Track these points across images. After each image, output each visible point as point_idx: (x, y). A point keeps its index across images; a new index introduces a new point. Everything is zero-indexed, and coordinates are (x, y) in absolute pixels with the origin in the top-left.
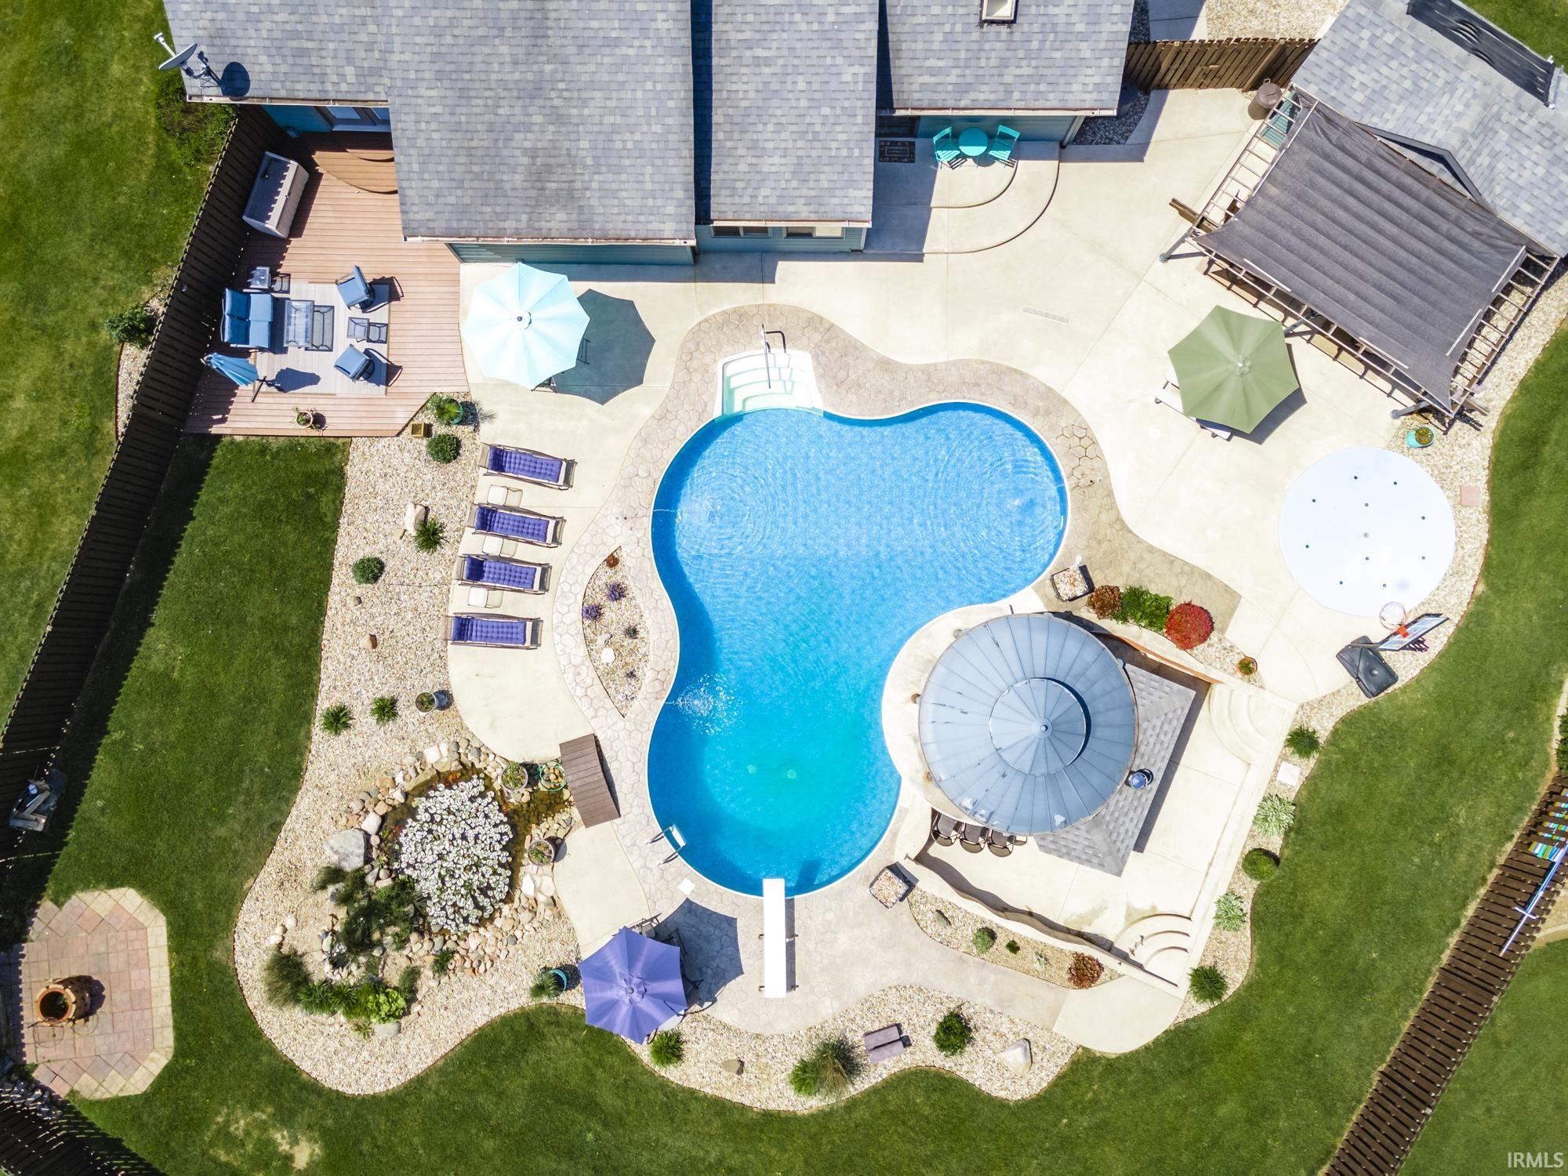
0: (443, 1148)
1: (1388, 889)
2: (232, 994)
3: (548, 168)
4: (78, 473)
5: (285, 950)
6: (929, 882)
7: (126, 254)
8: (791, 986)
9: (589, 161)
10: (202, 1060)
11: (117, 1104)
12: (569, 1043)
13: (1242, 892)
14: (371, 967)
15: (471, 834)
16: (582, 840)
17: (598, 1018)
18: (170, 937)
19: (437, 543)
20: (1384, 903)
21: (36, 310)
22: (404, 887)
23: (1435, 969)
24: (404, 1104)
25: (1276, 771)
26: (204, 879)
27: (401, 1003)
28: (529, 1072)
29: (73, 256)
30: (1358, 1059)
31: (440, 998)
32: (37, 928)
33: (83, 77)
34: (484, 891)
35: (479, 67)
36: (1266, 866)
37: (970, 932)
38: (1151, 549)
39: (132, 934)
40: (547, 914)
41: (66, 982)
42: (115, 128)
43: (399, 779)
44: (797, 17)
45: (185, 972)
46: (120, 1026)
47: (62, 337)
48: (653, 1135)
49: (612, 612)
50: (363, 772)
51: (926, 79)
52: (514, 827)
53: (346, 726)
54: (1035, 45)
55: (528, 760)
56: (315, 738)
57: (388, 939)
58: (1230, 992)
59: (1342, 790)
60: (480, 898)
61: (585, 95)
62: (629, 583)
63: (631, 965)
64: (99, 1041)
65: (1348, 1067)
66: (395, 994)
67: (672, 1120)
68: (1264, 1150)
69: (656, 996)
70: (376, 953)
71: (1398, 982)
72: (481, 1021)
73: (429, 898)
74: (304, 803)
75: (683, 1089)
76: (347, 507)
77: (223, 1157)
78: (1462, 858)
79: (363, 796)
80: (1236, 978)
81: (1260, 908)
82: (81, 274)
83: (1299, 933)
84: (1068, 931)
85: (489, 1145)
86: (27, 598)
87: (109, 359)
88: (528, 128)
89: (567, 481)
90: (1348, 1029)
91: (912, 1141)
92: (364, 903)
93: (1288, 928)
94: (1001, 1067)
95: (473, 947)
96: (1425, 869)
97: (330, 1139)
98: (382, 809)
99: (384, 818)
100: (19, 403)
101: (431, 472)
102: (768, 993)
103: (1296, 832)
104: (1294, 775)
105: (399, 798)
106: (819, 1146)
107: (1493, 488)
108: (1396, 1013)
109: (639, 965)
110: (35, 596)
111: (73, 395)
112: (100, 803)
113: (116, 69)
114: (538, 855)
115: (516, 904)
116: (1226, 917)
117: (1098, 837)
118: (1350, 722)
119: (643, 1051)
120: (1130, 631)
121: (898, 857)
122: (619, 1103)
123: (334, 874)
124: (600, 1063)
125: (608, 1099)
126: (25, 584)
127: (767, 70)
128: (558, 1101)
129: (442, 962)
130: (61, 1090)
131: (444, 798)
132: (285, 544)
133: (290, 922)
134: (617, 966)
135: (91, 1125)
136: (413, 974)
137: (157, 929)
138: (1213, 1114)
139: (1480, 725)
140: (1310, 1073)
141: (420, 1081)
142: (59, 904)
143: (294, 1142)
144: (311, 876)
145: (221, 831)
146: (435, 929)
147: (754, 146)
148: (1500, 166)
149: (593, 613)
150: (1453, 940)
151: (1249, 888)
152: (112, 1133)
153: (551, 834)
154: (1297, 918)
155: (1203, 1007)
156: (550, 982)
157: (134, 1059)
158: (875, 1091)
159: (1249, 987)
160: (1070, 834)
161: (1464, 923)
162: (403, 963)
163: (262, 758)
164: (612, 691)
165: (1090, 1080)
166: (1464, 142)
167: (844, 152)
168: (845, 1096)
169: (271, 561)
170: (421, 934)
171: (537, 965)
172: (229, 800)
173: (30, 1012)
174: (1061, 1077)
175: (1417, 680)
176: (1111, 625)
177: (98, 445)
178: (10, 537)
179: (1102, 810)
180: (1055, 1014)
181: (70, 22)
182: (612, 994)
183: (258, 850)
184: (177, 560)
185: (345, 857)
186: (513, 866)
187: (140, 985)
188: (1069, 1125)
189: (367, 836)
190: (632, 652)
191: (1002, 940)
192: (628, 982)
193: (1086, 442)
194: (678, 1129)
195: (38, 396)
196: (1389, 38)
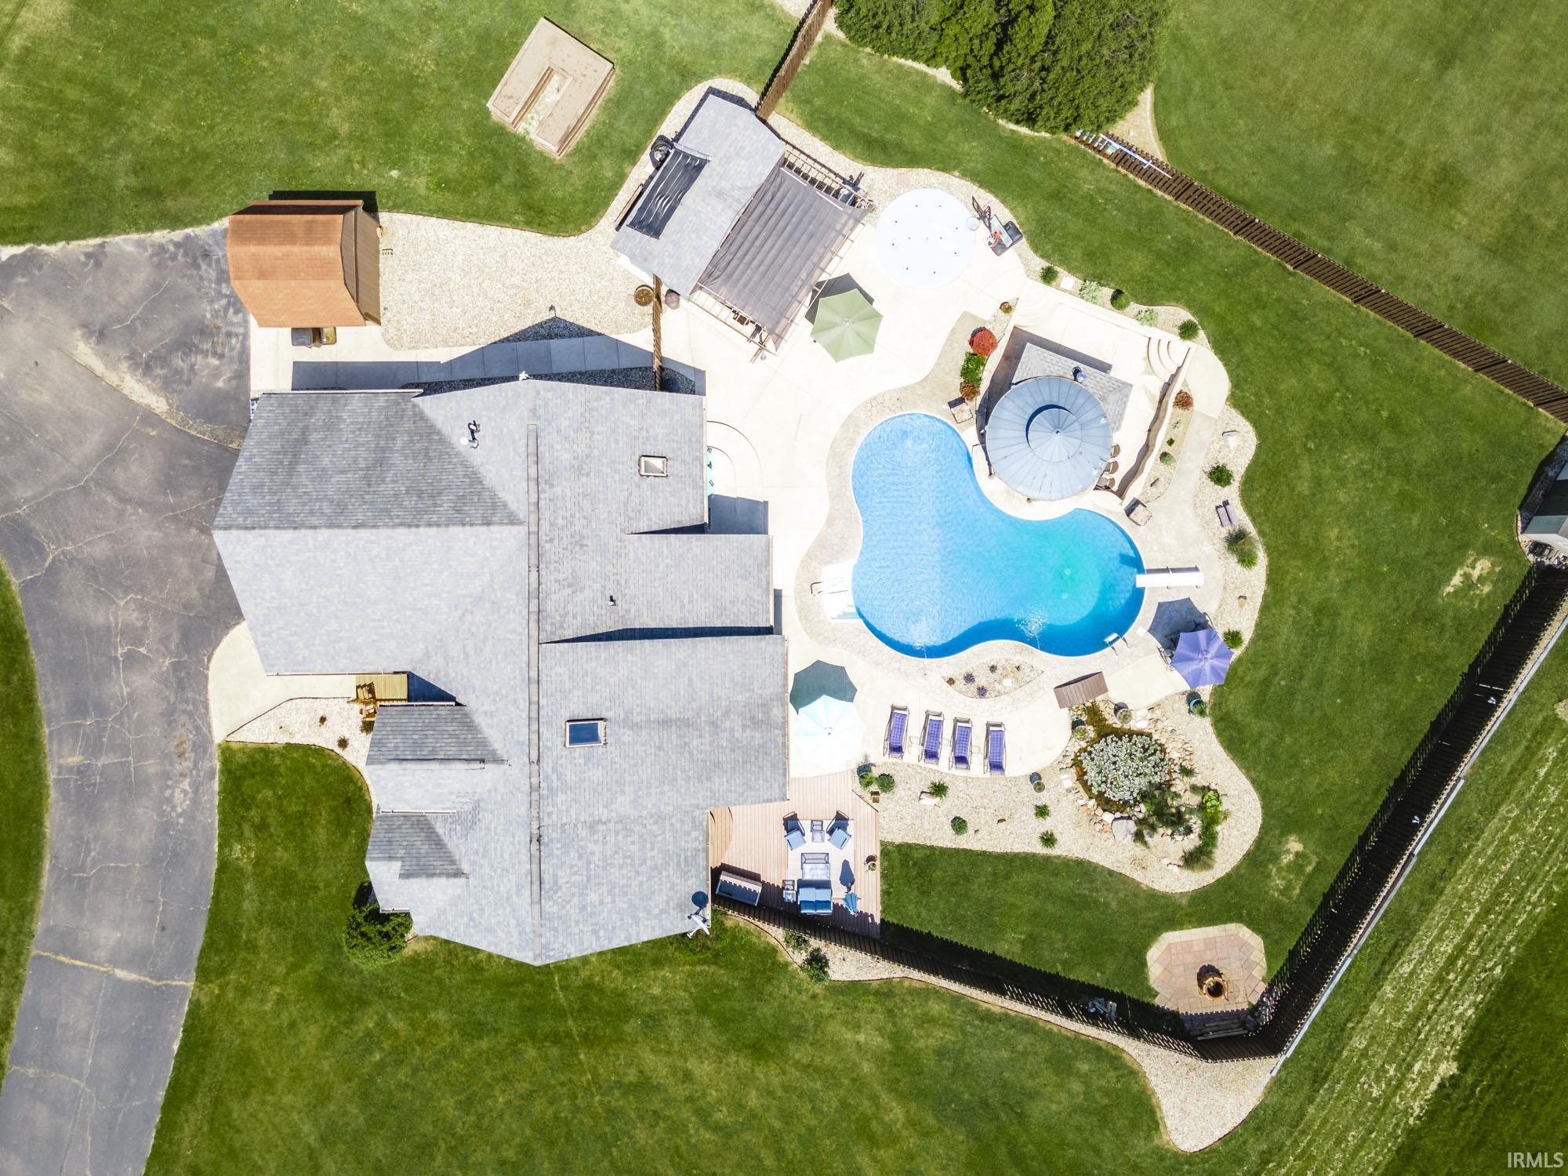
0: (1290, 767)
1: (1132, 228)
2: (1206, 892)
3: (752, 718)
4: (903, 1001)
5: (1181, 863)
6: (1134, 491)
7: (769, 980)
8: (1196, 569)
9: (748, 695)
10: (1243, 906)
11: (1269, 954)
12: (1231, 697)
13: (1136, 312)
14: (1191, 811)
15: (1113, 759)
16: (1116, 693)
17: (1220, 676)
18: (1175, 930)
19: (943, 785)
20: (1140, 231)
21: (805, 1031)
22: (1144, 796)
23: (1176, 203)
24: (1267, 791)
25: (1065, 291)
26: (1141, 913)
27: (1211, 793)
28: (1248, 720)
29: (772, 1011)
30: (1227, 247)
31: (1207, 772)
32: (1170, 1006)
33: (663, 1011)
34: (1145, 750)
35: (703, 756)
36: (1123, 299)
37: (1162, 467)
38: (937, 364)
39: (1173, 951)
40: (1157, 714)
41: (1201, 987)
42: (693, 990)
43: (1082, 802)
44: (669, 580)
45: (1193, 919)
46: (1225, 955)
47: (821, 1015)
48: (1281, 646)
49: (981, 681)
50: (1078, 825)
51: (691, 506)
52: (1106, 735)
53: (1052, 835)
54: (675, 445)
55: (1070, 726)
56: (1059, 853)
57: (1175, 803)
58: (1192, 318)
59: (1077, 253)
60: (1150, 752)
61: (715, 697)
62: (964, 672)
63: (1192, 659)
64: (1234, 966)
65: (1232, 253)
66: (1206, 797)
67: (1273, 636)
68: (1279, 300)
69: (1208, 644)
70: (1183, 809)
71: (1183, 224)
72: (1221, 749)
73: (1150, 782)
74: (1097, 858)
75: (1255, 630)
76: (921, 842)
77: (1297, 891)
78: (1113, 187)
79: (1092, 823)
80: (1184, 315)
81: (1144, 301)
82: (781, 1006)
83: (1157, 278)
84: (1159, 409)
85: (1288, 740)
86: (976, 1027)
87: (833, 988)
88: (732, 730)
89: (905, 709)
90: (1211, 253)
91: (1281, 498)
92: (1154, 818)
93: (1155, 285)
94: (1239, 449)
95: (1178, 755)
96: (1119, 208)
97: (1286, 831)
98: (1099, 811)
99: (1104, 810)
100: (861, 1038)
101: (899, 791)
102: (1201, 583)
103: (1100, 279)
104: (1068, 280)
105: (1093, 801)
106: (1285, 551)
107: (898, 166)
108: (1201, 225)
109: (1192, 655)
110: (977, 1022)
111: (856, 1007)
112: (1098, 975)
113: (656, 991)
114: (1126, 718)
115: (1153, 731)
116: (1151, 320)
117: (1112, 398)
118: (1036, 248)
119: (1237, 653)
120: (987, 376)
121: (1122, 510)
122: (1264, 667)
123: (1139, 836)
124: (1242, 679)
125: (1262, 673)
126: (969, 1029)
127: (695, 596)
128: (1264, 701)
129: (1187, 772)
130: (1262, 987)
131: (1092, 776)
132: (944, 877)
133: (1166, 861)
134: (1193, 667)
135: (1282, 968)
136: (1194, 789)
137: (1170, 938)
138: (1260, 328)
139: (1036, 175)
140: (1236, 274)
141: (1253, 782)
142: (1157, 994)
143: (1288, 851)
144: (1138, 849)
145: (1114, 904)
146: (1168, 778)
147: (732, 603)
148: (738, 183)
149: (982, 692)
150: (1159, 193)
151: (1134, 307)
152: (1286, 955)
153: (1112, 712)
154: (1150, 280)
155: (1202, 333)
156: (1199, 707)
157: (1243, 945)
158: (1253, 520)
159: (1189, 306)
160: (1110, 414)
161: (1150, 187)
162: (1188, 794)
163: (1071, 883)
164: (1028, 679)
165: (1243, 398)
166: (730, 207)
167: (735, 552)
168: (1257, 537)
169: (955, 884)
170: (1171, 785)
171: (1188, 717)
172: (1096, 902)
173: (1219, 1005)
174: (1243, 414)
175: (1011, 210)
176: (984, 387)
177: (886, 990)
178: (942, 1038)
179: (1097, 396)
180: (1207, 418)
181: (627, 1022)
182: (1208, 670)
183: (1124, 883)
184: (955, 940)
185: (1128, 831)
186: (1131, 734)
187: (1202, 945)
188: (1269, 409)
189: (1115, 819)
190: (1004, 668)
191: (1167, 449)
192: (1201, 660)
193: (874, 403)
194: (1278, 633)
195: (857, 1027)
196: (670, 247)
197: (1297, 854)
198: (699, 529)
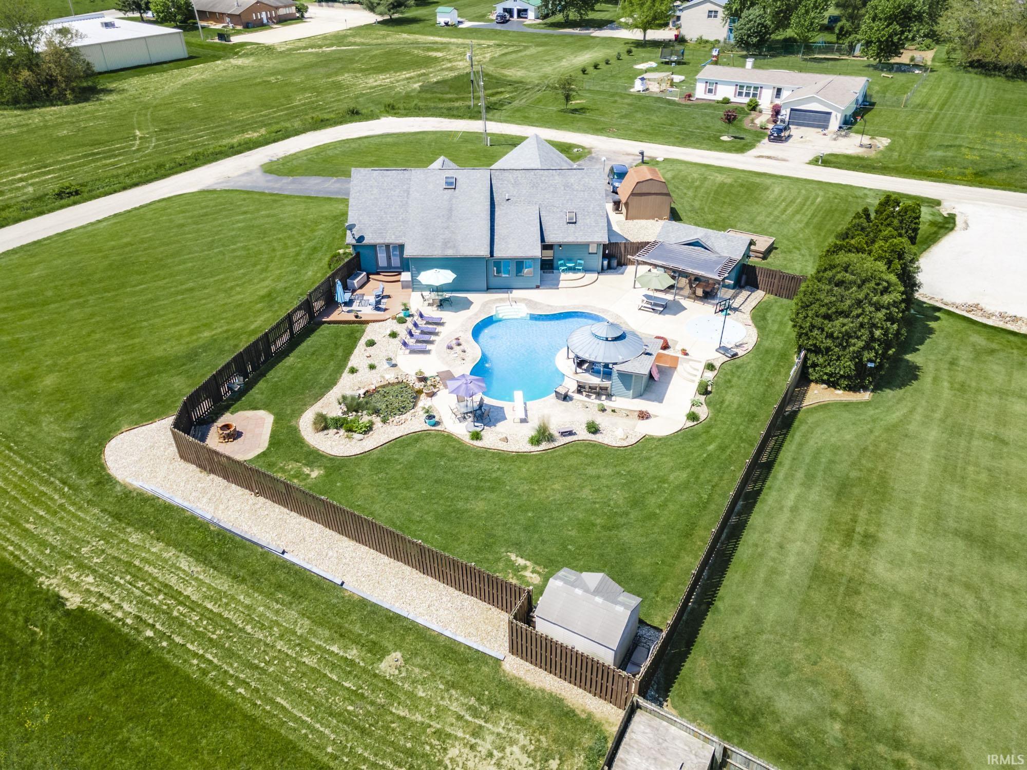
2: (296, 433)
9: (460, 240)
10: (278, 449)
12: (434, 440)
13: (699, 398)
15: (400, 395)
18: (274, 420)
19: (396, 337)
25: (703, 374)
26: (292, 407)
27: (367, 430)
28: (417, 448)
31: (382, 430)
34: (403, 408)
37: (596, 409)
39: (259, 420)
43: (373, 384)
45: (278, 428)
46: (247, 441)
48: (471, 462)
49: (457, 348)
50: (360, 382)
51: (555, 236)
53: (357, 372)
54: (582, 228)
56: (343, 375)
58: (702, 419)
59: (729, 377)
62: (463, 343)
64: (239, 444)
67: (479, 457)
72: (398, 436)
73: (381, 410)
75: (482, 449)
79: (360, 386)
80: (703, 416)
81: (708, 401)
83: (724, 406)
89: (443, 325)
94: (614, 439)
95: (397, 419)
97: (328, 469)
98: (367, 389)
101: (396, 326)
103: (715, 386)
104: (710, 374)
105: (373, 388)
106: (542, 462)
112: (257, 391)
114: (427, 398)
115: (415, 409)
116: (695, 404)
122: (455, 454)
124: (447, 444)
125: (451, 453)
128: (428, 455)
129: (384, 421)
131: (390, 388)
136: (372, 423)
137: (269, 419)
141: (370, 453)
142: (232, 414)
143: (312, 470)
145: (301, 397)
147: (506, 242)
149: (450, 348)
151: (702, 397)
154: (722, 403)
155: (693, 423)
157: (251, 450)
158: (563, 445)
163: (322, 380)
164: (456, 362)
168: (551, 446)
170: (377, 416)
172: (307, 390)
180: (634, 426)
186: (416, 401)
187: (258, 432)
190: (464, 355)
191: (609, 410)
194: (482, 460)
197: (308, 475)
198: (543, 240)
